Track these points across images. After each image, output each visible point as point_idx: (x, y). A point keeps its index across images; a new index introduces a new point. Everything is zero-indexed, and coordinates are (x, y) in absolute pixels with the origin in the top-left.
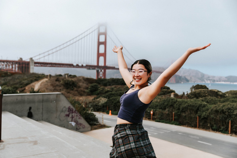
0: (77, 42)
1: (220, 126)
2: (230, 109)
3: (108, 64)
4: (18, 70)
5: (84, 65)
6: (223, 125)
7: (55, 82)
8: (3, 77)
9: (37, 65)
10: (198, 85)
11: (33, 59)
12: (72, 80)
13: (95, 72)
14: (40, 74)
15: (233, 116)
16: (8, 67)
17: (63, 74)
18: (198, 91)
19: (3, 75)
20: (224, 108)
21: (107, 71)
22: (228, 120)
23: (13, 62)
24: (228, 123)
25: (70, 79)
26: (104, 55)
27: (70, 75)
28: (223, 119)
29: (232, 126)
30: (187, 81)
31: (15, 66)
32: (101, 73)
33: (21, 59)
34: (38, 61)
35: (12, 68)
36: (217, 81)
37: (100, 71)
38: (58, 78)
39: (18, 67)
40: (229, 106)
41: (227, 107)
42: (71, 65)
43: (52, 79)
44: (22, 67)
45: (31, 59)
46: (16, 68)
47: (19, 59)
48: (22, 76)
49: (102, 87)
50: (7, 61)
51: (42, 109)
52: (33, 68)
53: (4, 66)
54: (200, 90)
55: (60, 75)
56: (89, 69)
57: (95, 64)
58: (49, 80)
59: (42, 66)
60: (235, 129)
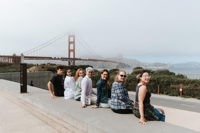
0: (54, 42)
1: (153, 90)
2: (158, 79)
3: (76, 57)
4: (13, 62)
5: (60, 58)
6: (155, 89)
7: (41, 69)
8: (3, 66)
9: (26, 58)
10: (137, 67)
11: (23, 54)
12: (53, 67)
13: (67, 62)
14: (30, 64)
15: (161, 83)
16: (5, 61)
17: (46, 63)
18: (138, 70)
19: (3, 65)
20: (155, 78)
21: (76, 61)
22: (157, 85)
23: (9, 57)
24: (158, 87)
25: (52, 67)
26: (74, 51)
27: (52, 64)
28: (155, 85)
29: (160, 89)
30: (129, 67)
31: (10, 59)
32: (72, 63)
33: (15, 54)
34: (27, 56)
35: (8, 61)
36: (148, 66)
37: (71, 61)
38: (43, 66)
39: (13, 61)
40: (158, 77)
41: (157, 78)
42: (50, 58)
43: (39, 67)
44: (16, 60)
45: (22, 54)
46: (11, 61)
47: (13, 54)
48: (17, 66)
49: (74, 71)
50: (4, 57)
51: (40, 82)
52: (23, 61)
53: (2, 60)
54: (139, 69)
55: (44, 64)
56: (63, 60)
57: (68, 57)
58: (37, 67)
59: (29, 59)
60: (162, 90)
